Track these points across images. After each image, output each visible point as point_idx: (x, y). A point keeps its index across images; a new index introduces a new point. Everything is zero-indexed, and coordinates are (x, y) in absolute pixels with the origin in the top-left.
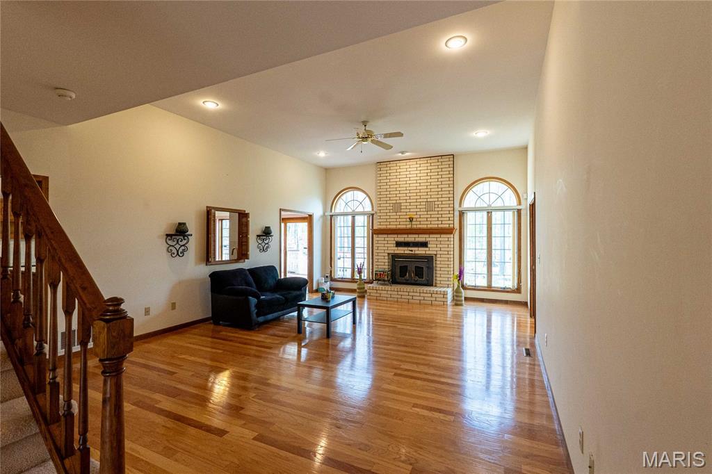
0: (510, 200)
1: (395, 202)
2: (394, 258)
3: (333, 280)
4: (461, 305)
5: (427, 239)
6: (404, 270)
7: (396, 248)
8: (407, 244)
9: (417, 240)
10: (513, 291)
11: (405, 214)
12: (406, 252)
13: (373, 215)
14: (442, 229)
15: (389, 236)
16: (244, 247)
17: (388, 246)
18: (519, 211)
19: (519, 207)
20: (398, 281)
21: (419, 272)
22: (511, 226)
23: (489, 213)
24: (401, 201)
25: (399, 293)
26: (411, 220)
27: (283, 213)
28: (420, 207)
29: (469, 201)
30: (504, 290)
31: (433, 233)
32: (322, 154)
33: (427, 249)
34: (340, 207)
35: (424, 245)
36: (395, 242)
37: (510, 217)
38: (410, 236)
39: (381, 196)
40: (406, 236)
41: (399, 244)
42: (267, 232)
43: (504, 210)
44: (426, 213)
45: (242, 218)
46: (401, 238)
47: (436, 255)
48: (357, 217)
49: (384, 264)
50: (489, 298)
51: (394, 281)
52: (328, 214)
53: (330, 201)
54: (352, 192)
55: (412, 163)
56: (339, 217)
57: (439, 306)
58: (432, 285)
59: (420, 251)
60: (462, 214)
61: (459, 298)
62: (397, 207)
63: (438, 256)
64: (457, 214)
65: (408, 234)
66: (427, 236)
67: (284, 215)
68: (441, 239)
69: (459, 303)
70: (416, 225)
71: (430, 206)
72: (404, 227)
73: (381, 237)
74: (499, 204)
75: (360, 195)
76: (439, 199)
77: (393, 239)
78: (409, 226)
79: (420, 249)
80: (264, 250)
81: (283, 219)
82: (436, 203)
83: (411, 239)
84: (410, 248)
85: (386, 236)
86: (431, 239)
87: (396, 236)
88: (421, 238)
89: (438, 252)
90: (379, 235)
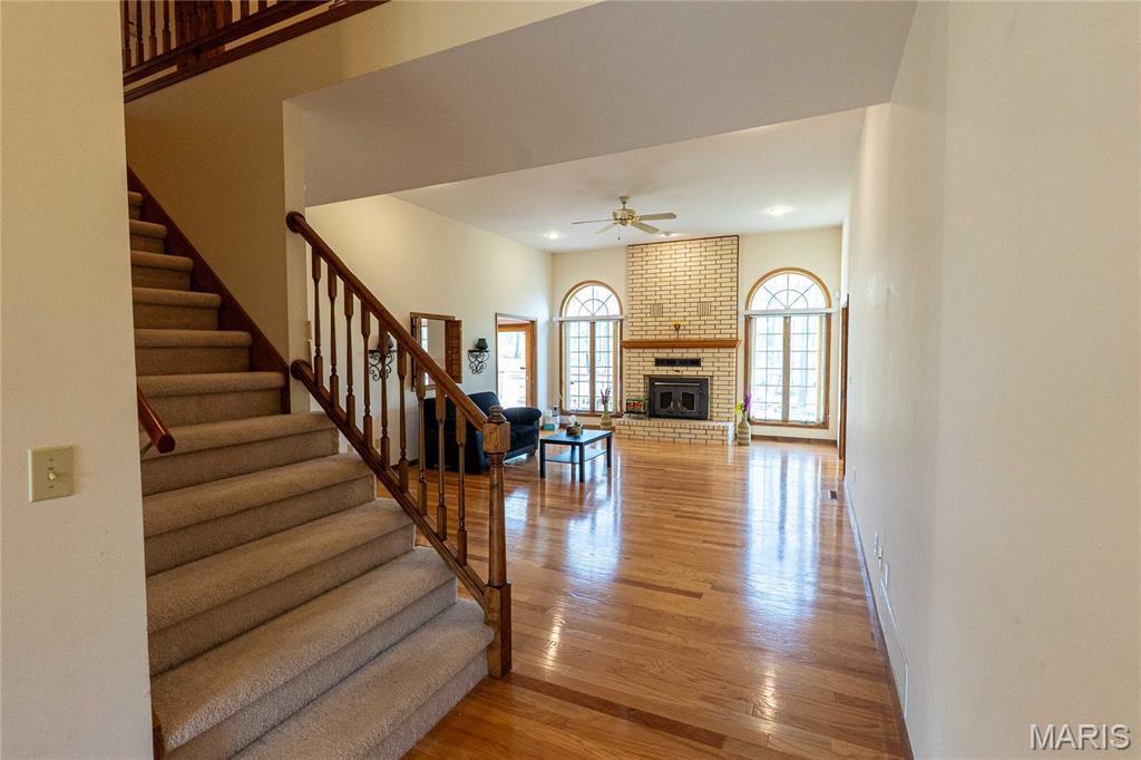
0: (816, 299)
1: (654, 302)
2: (652, 380)
3: (564, 413)
4: (747, 445)
5: (700, 356)
6: (666, 398)
7: (656, 368)
8: (671, 362)
9: (686, 356)
10: (817, 427)
11: (668, 319)
12: (670, 373)
13: (621, 321)
14: (720, 341)
15: (646, 350)
16: (454, 367)
17: (644, 364)
18: (828, 316)
19: (829, 311)
20: (658, 413)
21: (688, 400)
22: (817, 337)
23: (787, 319)
24: (662, 301)
25: (662, 429)
26: (677, 327)
27: (499, 318)
28: (690, 309)
29: (760, 302)
30: (805, 425)
31: (707, 347)
32: (553, 236)
33: (700, 369)
34: (573, 309)
35: (696, 362)
36: (654, 359)
37: (816, 324)
38: (675, 350)
39: (634, 294)
40: (670, 350)
41: (659, 362)
42: (481, 347)
43: (807, 314)
44: (698, 318)
45: (452, 328)
46: (663, 354)
47: (712, 377)
48: (597, 324)
49: (638, 391)
50: (784, 436)
51: (652, 415)
52: (557, 319)
53: (560, 302)
54: (591, 288)
55: (680, 246)
56: (572, 324)
57: (717, 446)
58: (706, 419)
59: (690, 372)
60: (748, 319)
61: (744, 436)
62: (657, 310)
63: (715, 378)
64: (742, 320)
65: (673, 347)
66: (699, 350)
67: (501, 320)
68: (719, 355)
69: (743, 441)
70: (684, 335)
71: (704, 309)
72: (667, 337)
73: (634, 353)
74: (800, 305)
75: (602, 292)
76: (718, 299)
77: (651, 355)
78: (673, 337)
79: (690, 368)
80: (477, 371)
81: (500, 326)
82: (713, 304)
83: (677, 354)
84: (675, 368)
85: (641, 351)
86: (705, 355)
87: (655, 350)
88: (691, 354)
89: (715, 374)
90: (632, 350)
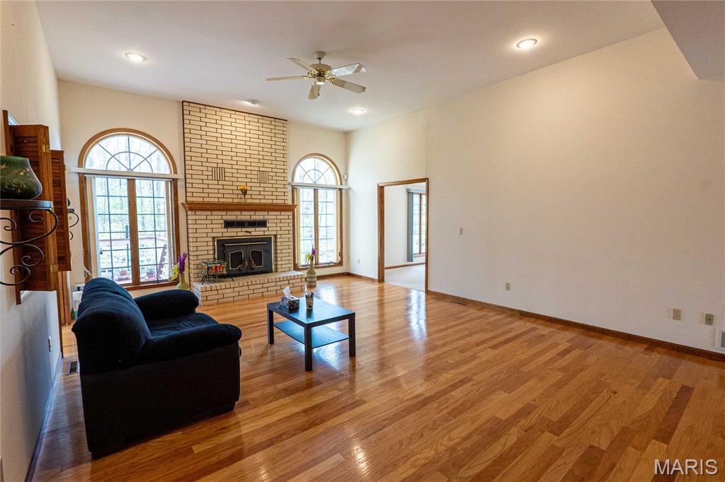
1: (215, 165)
2: (221, 241)
5: (266, 217)
7: (225, 230)
8: (241, 224)
9: (254, 218)
10: (337, 265)
11: (231, 183)
12: (239, 234)
13: (174, 180)
15: (214, 213)
17: (212, 227)
18: (341, 191)
19: (341, 187)
21: (257, 257)
23: (316, 191)
24: (224, 166)
26: (244, 192)
28: (251, 176)
29: (299, 176)
30: (329, 265)
31: (271, 210)
33: (266, 229)
35: (262, 224)
36: (222, 222)
37: (332, 196)
38: (244, 213)
39: (192, 155)
40: (238, 213)
41: (229, 224)
43: (326, 188)
44: (258, 185)
46: (232, 216)
47: (275, 236)
49: (207, 253)
52: (74, 169)
53: (78, 146)
54: (126, 137)
56: (99, 179)
58: (269, 271)
59: (257, 232)
60: (294, 188)
62: (219, 173)
63: (278, 236)
64: (290, 189)
65: (241, 210)
66: (266, 213)
68: (280, 217)
70: (250, 199)
71: (262, 177)
72: (231, 200)
73: (201, 215)
74: (323, 182)
75: (143, 145)
76: (274, 170)
77: (219, 217)
78: (236, 201)
79: (257, 229)
82: (270, 174)
83: (245, 216)
84: (244, 229)
85: (209, 213)
86: (270, 217)
87: (224, 213)
88: (258, 216)
89: (279, 232)
90: (198, 213)
